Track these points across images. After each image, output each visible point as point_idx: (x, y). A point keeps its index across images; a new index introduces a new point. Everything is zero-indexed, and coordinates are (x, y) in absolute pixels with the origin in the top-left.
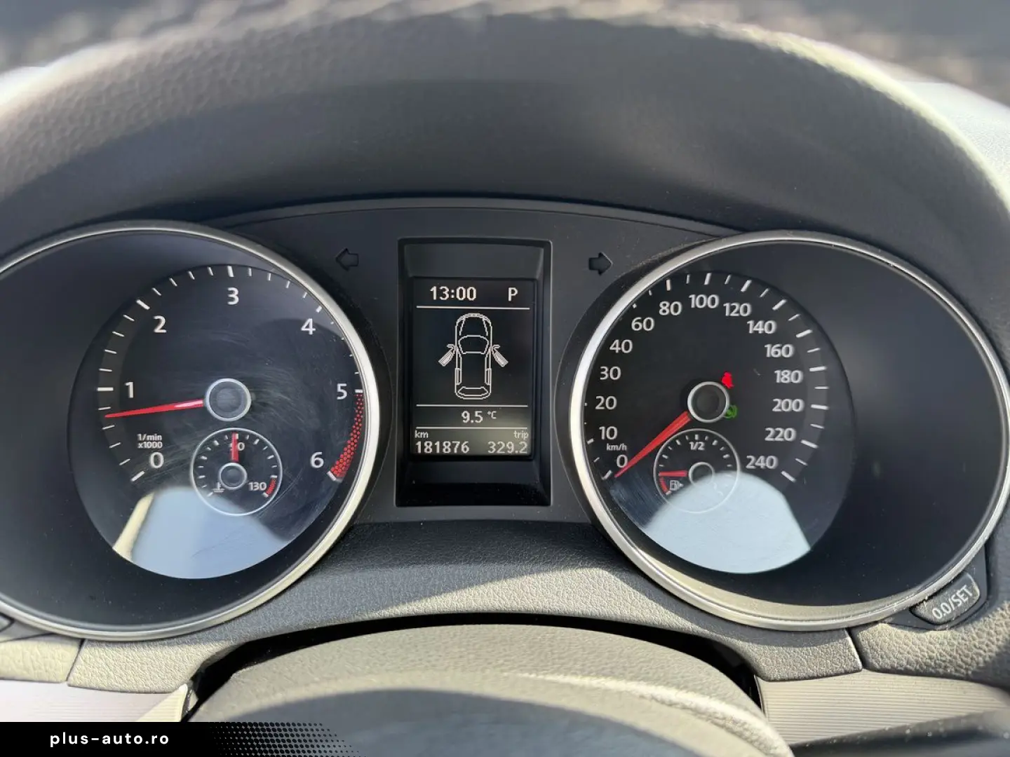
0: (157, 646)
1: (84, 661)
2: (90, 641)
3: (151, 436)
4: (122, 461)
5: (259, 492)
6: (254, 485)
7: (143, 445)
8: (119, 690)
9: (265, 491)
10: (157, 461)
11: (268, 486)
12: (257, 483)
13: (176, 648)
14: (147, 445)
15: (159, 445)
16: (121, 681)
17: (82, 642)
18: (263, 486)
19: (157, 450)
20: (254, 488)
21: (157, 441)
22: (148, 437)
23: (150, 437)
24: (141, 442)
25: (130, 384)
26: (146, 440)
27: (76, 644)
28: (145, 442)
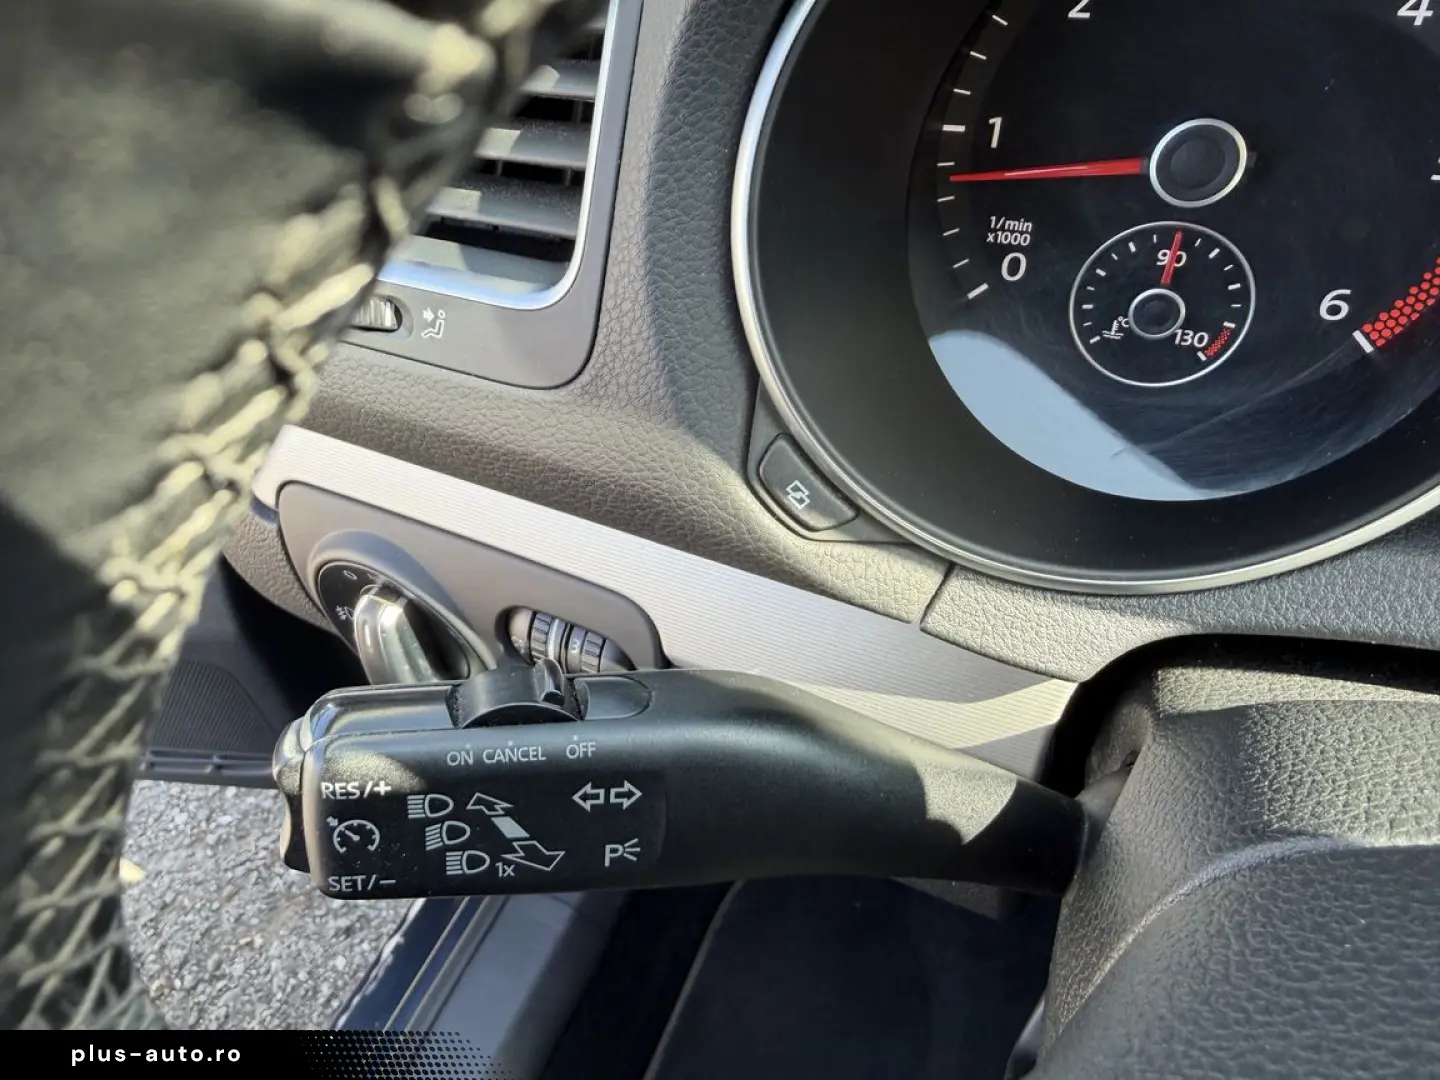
0: (1067, 602)
1: (952, 599)
2: (964, 568)
3: (1012, 223)
4: (959, 261)
5: (1193, 349)
6: (1184, 334)
7: (996, 237)
8: (996, 656)
9: (1203, 350)
10: (1014, 270)
11: (1211, 341)
12: (1191, 333)
13: (1099, 613)
14: (1001, 238)
15: (1024, 240)
16: (1002, 644)
17: (950, 568)
18: (1201, 340)
19: (1018, 248)
20: (1182, 340)
21: (1022, 233)
22: (1008, 223)
23: (1010, 224)
24: (995, 231)
25: (997, 122)
26: (1003, 229)
27: (943, 568)
28: (1000, 233)
